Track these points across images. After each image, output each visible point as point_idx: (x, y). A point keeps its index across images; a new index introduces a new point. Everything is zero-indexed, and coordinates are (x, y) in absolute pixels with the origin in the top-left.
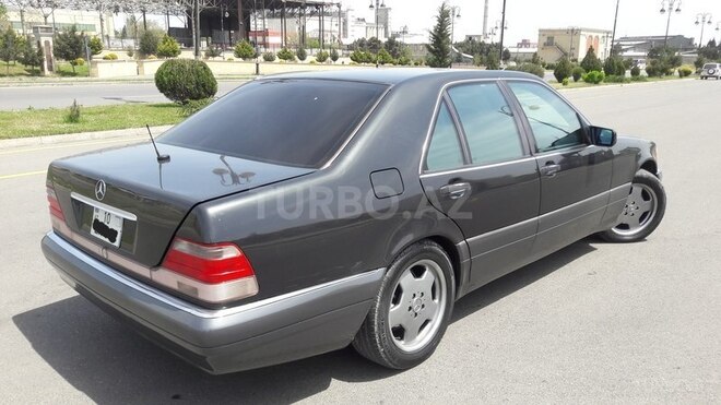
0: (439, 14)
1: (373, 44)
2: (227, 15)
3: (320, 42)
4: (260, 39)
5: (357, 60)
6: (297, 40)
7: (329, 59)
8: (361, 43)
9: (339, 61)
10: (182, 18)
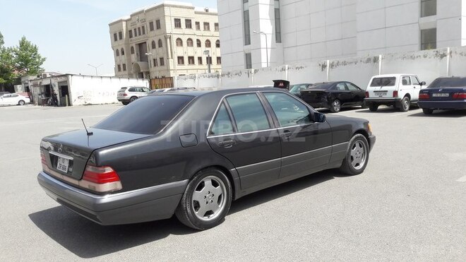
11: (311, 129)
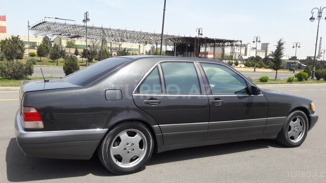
0: (277, 45)
1: (258, 59)
2: (189, 45)
3: (231, 57)
4: (203, 56)
5: (247, 65)
6: (220, 57)
7: (234, 65)
8: (252, 58)
9: (239, 66)
10: (171, 46)
11: (245, 100)
